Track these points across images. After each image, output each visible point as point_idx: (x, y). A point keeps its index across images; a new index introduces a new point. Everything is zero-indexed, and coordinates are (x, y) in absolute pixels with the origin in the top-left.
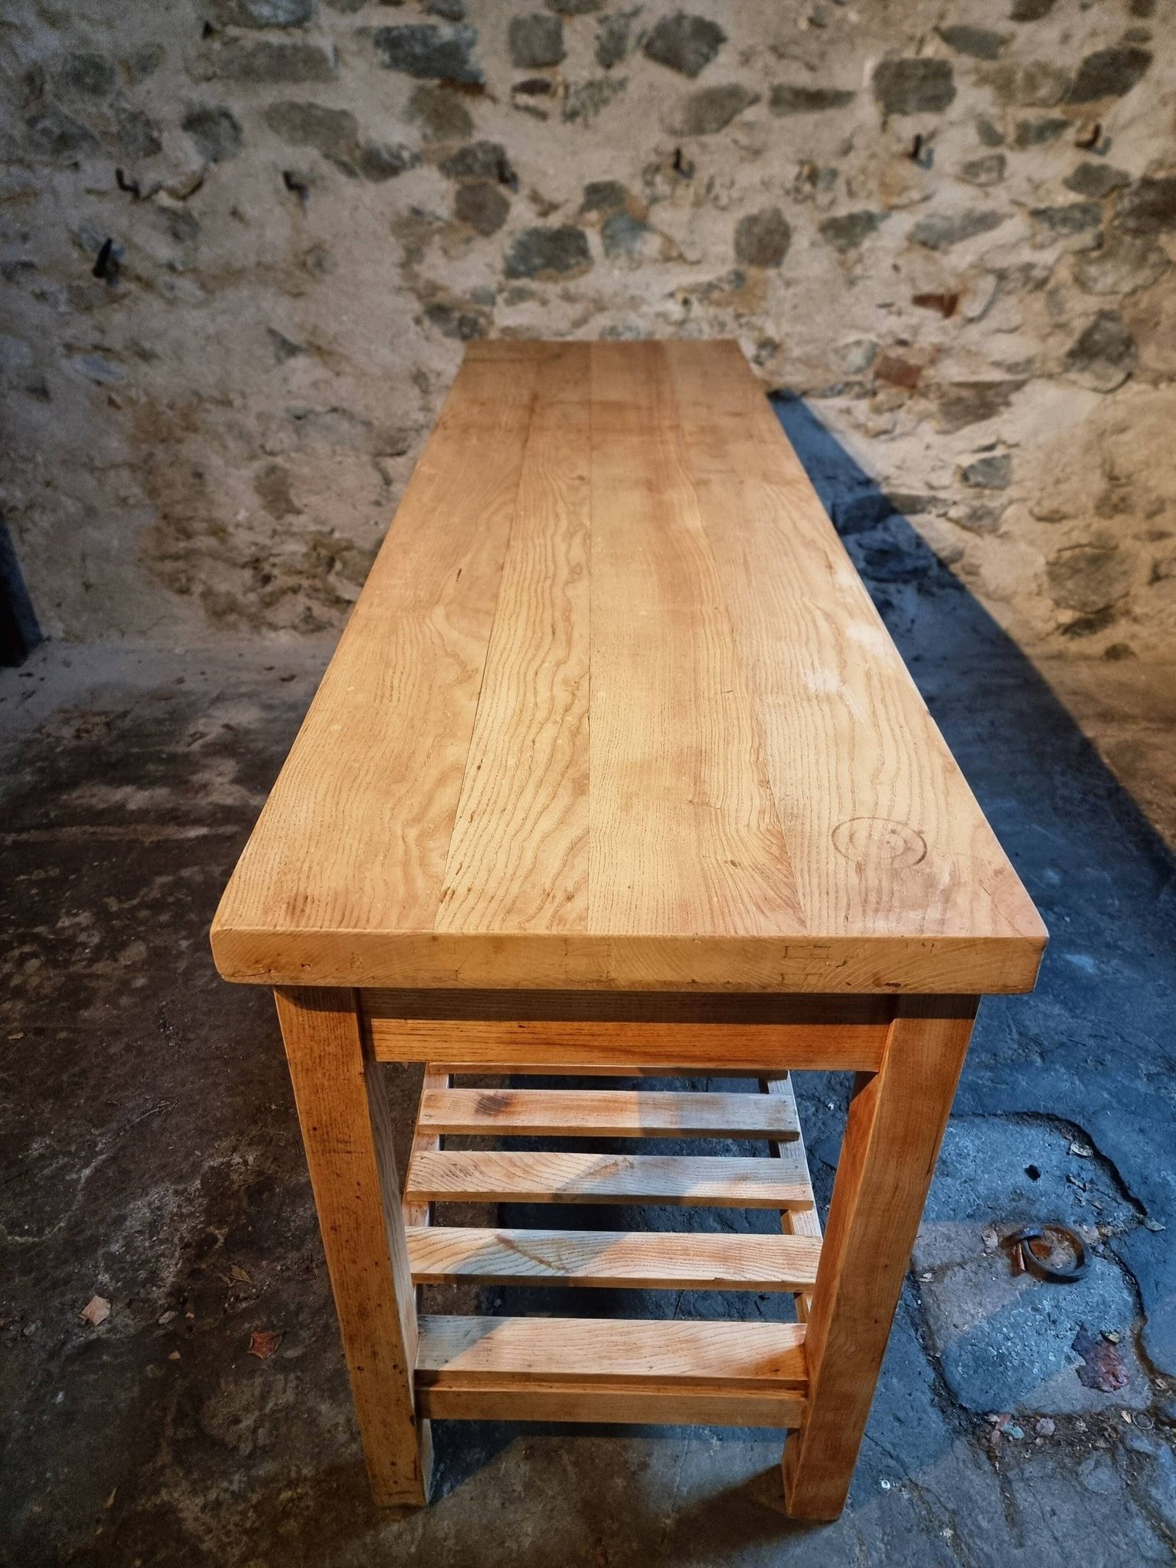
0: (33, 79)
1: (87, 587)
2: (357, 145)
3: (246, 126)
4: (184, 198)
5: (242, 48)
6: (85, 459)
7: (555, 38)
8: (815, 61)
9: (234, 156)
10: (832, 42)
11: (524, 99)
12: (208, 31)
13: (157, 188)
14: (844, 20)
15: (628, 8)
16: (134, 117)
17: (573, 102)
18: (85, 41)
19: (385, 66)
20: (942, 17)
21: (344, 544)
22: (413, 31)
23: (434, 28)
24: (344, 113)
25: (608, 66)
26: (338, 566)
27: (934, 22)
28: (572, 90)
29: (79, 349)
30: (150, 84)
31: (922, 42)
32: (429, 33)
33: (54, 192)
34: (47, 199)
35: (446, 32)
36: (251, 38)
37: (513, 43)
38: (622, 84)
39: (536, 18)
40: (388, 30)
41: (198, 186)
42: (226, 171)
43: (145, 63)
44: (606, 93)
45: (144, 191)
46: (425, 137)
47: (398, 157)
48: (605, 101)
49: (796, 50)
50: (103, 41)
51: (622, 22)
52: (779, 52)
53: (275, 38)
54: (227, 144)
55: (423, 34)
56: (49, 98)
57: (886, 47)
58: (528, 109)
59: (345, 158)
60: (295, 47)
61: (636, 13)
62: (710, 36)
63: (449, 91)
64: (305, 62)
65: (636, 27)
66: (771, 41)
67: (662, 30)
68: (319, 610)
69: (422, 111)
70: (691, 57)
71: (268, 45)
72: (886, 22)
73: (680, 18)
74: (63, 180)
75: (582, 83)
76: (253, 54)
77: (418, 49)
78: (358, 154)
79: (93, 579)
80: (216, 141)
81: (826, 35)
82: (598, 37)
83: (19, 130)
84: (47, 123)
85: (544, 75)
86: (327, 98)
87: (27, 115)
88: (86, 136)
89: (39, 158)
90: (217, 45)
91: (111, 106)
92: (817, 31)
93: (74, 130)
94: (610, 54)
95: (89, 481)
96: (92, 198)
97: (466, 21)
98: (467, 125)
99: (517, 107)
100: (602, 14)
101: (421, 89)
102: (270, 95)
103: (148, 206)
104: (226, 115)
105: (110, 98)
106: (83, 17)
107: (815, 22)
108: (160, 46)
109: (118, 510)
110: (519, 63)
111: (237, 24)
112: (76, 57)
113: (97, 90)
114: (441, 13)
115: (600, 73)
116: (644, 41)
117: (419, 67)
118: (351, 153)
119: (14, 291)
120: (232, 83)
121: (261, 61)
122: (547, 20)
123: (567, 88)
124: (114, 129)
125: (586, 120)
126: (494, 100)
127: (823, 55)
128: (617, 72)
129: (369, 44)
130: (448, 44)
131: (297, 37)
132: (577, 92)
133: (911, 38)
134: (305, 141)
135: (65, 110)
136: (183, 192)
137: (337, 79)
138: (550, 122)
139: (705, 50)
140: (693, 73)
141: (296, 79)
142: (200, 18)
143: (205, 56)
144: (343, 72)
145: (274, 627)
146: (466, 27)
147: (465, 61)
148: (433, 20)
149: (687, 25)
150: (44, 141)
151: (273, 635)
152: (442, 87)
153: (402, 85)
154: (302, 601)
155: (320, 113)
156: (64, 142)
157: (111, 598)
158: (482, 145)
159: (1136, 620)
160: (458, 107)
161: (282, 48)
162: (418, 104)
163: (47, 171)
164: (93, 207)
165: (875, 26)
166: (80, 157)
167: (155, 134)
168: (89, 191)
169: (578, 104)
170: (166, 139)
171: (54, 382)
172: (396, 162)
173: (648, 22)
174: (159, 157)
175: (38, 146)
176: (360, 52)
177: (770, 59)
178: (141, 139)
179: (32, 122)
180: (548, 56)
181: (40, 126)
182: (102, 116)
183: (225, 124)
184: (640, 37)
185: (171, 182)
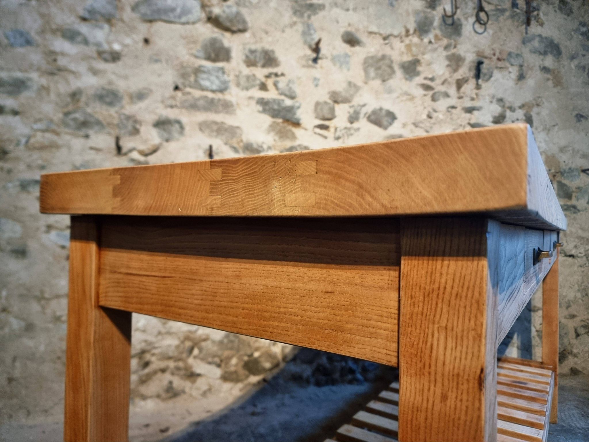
0: (75, 95)
1: (10, 380)
2: (242, 141)
3: (187, 129)
4: (146, 155)
5: (193, 97)
6: (38, 293)
7: (332, 110)
8: (428, 129)
9: (178, 140)
10: (434, 124)
11: (318, 130)
12: (177, 88)
13: (131, 150)
14: (437, 117)
15: (362, 103)
16: (129, 118)
17: (338, 134)
18: (110, 83)
19: (260, 112)
20: (470, 120)
21: (204, 337)
22: (274, 100)
23: (283, 100)
24: (238, 127)
25: (352, 123)
26: (196, 352)
27: (467, 121)
28: (338, 129)
29: (57, 228)
30: (142, 105)
31: (464, 127)
32: (281, 102)
33: (69, 147)
34: (64, 151)
35: (288, 102)
36: (197, 93)
37: (316, 110)
38: (358, 129)
39: (326, 103)
40: (263, 99)
41: (154, 151)
42: (172, 146)
43: (140, 96)
44: (352, 131)
45: (124, 150)
46: (275, 140)
47: (262, 147)
48: (352, 135)
49: (421, 125)
50: (121, 85)
51: (359, 108)
52: (415, 125)
53: (210, 95)
54: (176, 135)
55: (279, 102)
56: (81, 104)
57: (454, 127)
58: (319, 134)
59: (235, 145)
60: (219, 100)
61: (364, 105)
62: (392, 117)
63: (286, 124)
64: (222, 105)
65: (364, 110)
66: (413, 121)
67: (374, 112)
68: (178, 382)
69: (273, 130)
70: (385, 123)
71: (206, 97)
72: (451, 119)
73: (381, 109)
74: (77, 143)
75: (343, 127)
76: (198, 99)
77: (276, 107)
78: (242, 144)
79: (17, 373)
80: (169, 132)
81: (432, 121)
82: (349, 112)
83: (58, 116)
84: (77, 115)
85: (327, 123)
86: (229, 120)
87: (66, 110)
88: (99, 123)
89: (66, 130)
90: (179, 94)
91: (117, 112)
92: (430, 120)
93: (92, 120)
94: (353, 118)
95: (35, 307)
96: (93, 152)
97: (297, 99)
98: (294, 137)
99: (315, 133)
100: (351, 104)
101: (274, 122)
102: (201, 117)
103: (124, 158)
104: (179, 122)
105: (116, 109)
106: (114, 73)
107: (429, 117)
108: (151, 91)
109: (51, 326)
110: (317, 117)
111: (191, 87)
112: (103, 89)
113: (111, 104)
114: (286, 95)
115: (348, 125)
116: (367, 115)
117: (275, 114)
118: (238, 143)
119: (24, 195)
120: (184, 111)
121: (201, 103)
122: (329, 104)
123: (336, 129)
124: (116, 122)
125: (344, 140)
126: (306, 129)
127: (431, 128)
128: (356, 125)
129: (253, 103)
130: (289, 107)
131: (219, 96)
132: (340, 131)
133: (461, 125)
134: (216, 137)
135: (89, 110)
136: (147, 151)
137: (235, 114)
138: (328, 140)
139: (390, 121)
140: (386, 128)
141: (217, 112)
142: (174, 82)
143: (173, 98)
144: (238, 112)
145: (144, 398)
146: (297, 102)
147: (295, 114)
148: (282, 97)
149: (384, 113)
150: (72, 123)
151: (142, 403)
152: (283, 122)
153: (267, 120)
154: (167, 377)
155: (226, 126)
156: (85, 124)
157: (27, 387)
158: (299, 145)
159: (575, 356)
160: (291, 131)
161: (212, 100)
162: (272, 127)
163: (68, 137)
164: (91, 155)
165: (448, 120)
166: (91, 132)
167: (138, 126)
168: (91, 148)
169: (341, 135)
170: (143, 129)
171: (33, 245)
172: (260, 149)
173: (369, 109)
174: (138, 137)
175: (66, 125)
176: (248, 106)
177: (413, 127)
178: (130, 128)
179: (67, 114)
180: (329, 116)
181: (73, 116)
182: (110, 115)
183: (177, 126)
184: (365, 114)
185: (142, 147)
